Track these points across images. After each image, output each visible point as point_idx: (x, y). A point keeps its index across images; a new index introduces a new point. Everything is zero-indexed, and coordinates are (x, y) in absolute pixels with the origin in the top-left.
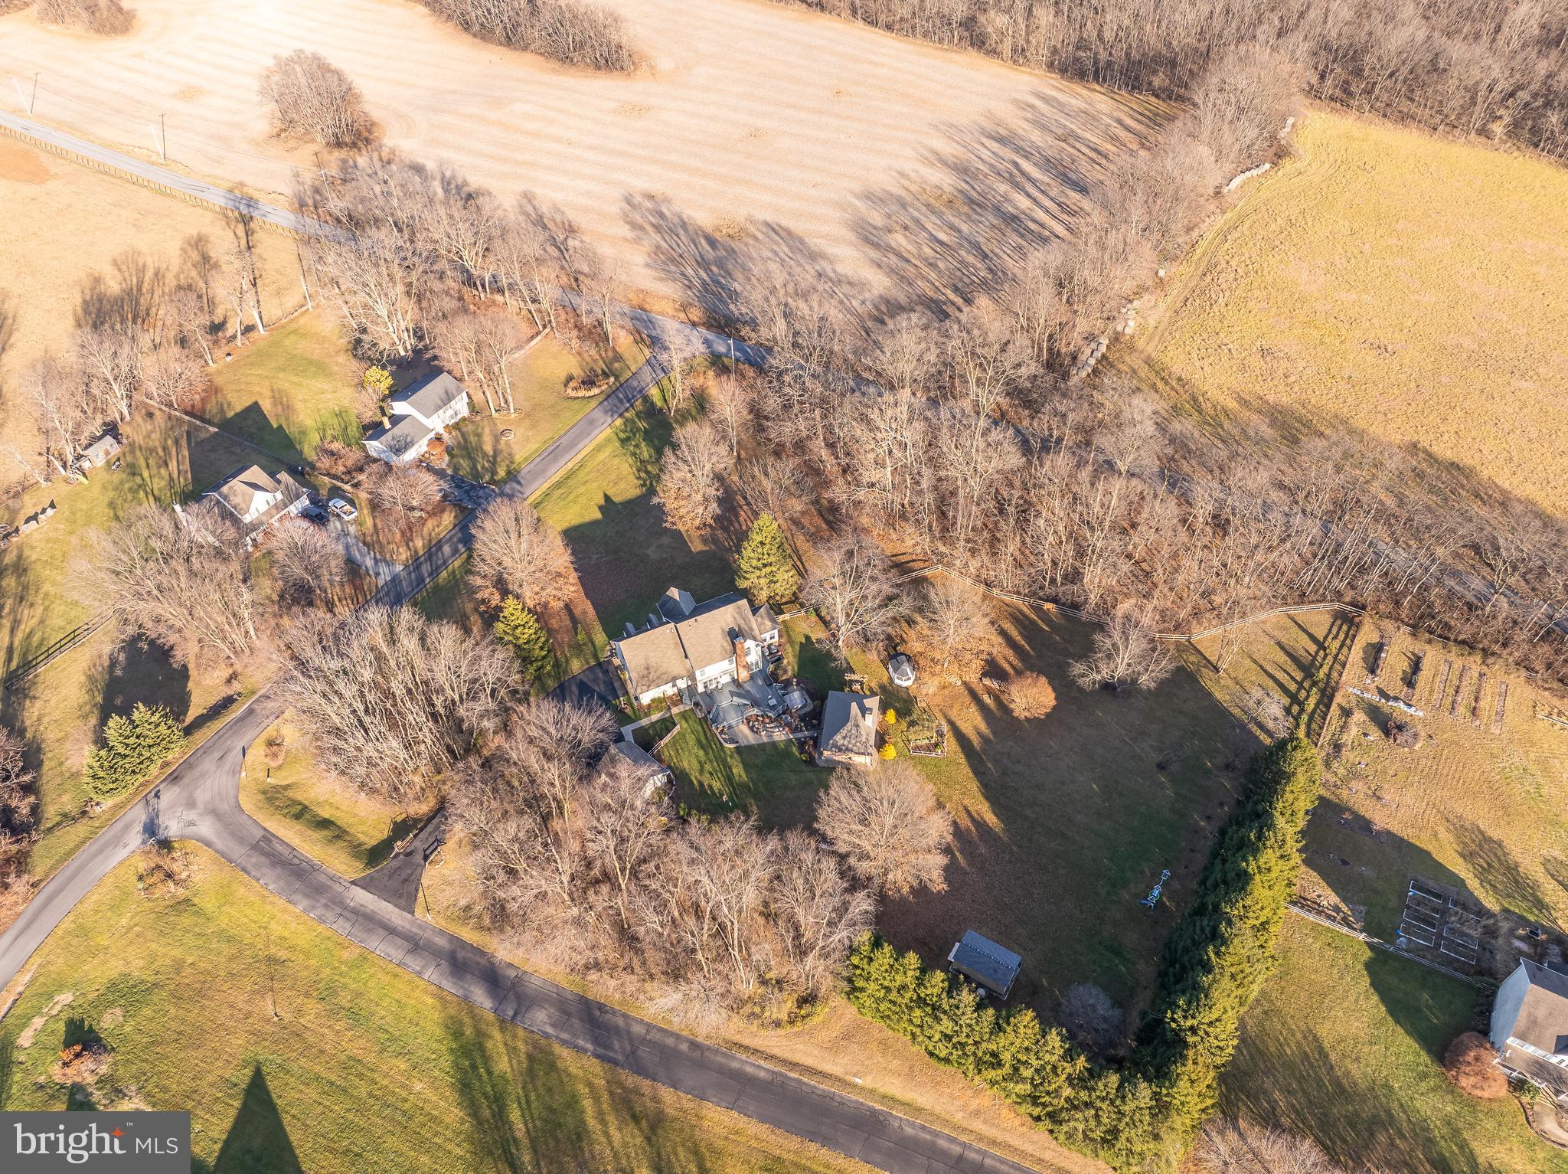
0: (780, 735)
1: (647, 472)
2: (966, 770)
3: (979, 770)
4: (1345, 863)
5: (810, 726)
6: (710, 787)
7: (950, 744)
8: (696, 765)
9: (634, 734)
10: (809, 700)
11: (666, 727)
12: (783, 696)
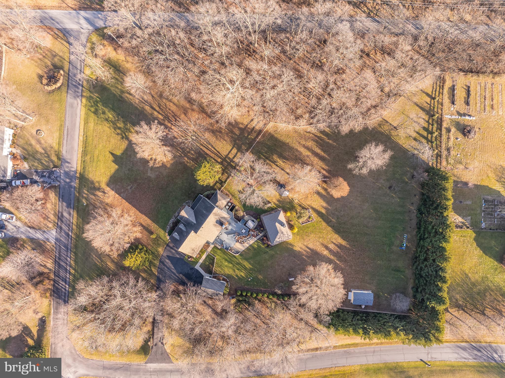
0: (252, 241)
1: (119, 128)
2: (324, 224)
3: (328, 222)
4: (461, 202)
5: (261, 231)
6: (241, 276)
7: (314, 215)
8: (231, 270)
9: (201, 268)
10: (255, 220)
11: (211, 259)
12: (245, 225)
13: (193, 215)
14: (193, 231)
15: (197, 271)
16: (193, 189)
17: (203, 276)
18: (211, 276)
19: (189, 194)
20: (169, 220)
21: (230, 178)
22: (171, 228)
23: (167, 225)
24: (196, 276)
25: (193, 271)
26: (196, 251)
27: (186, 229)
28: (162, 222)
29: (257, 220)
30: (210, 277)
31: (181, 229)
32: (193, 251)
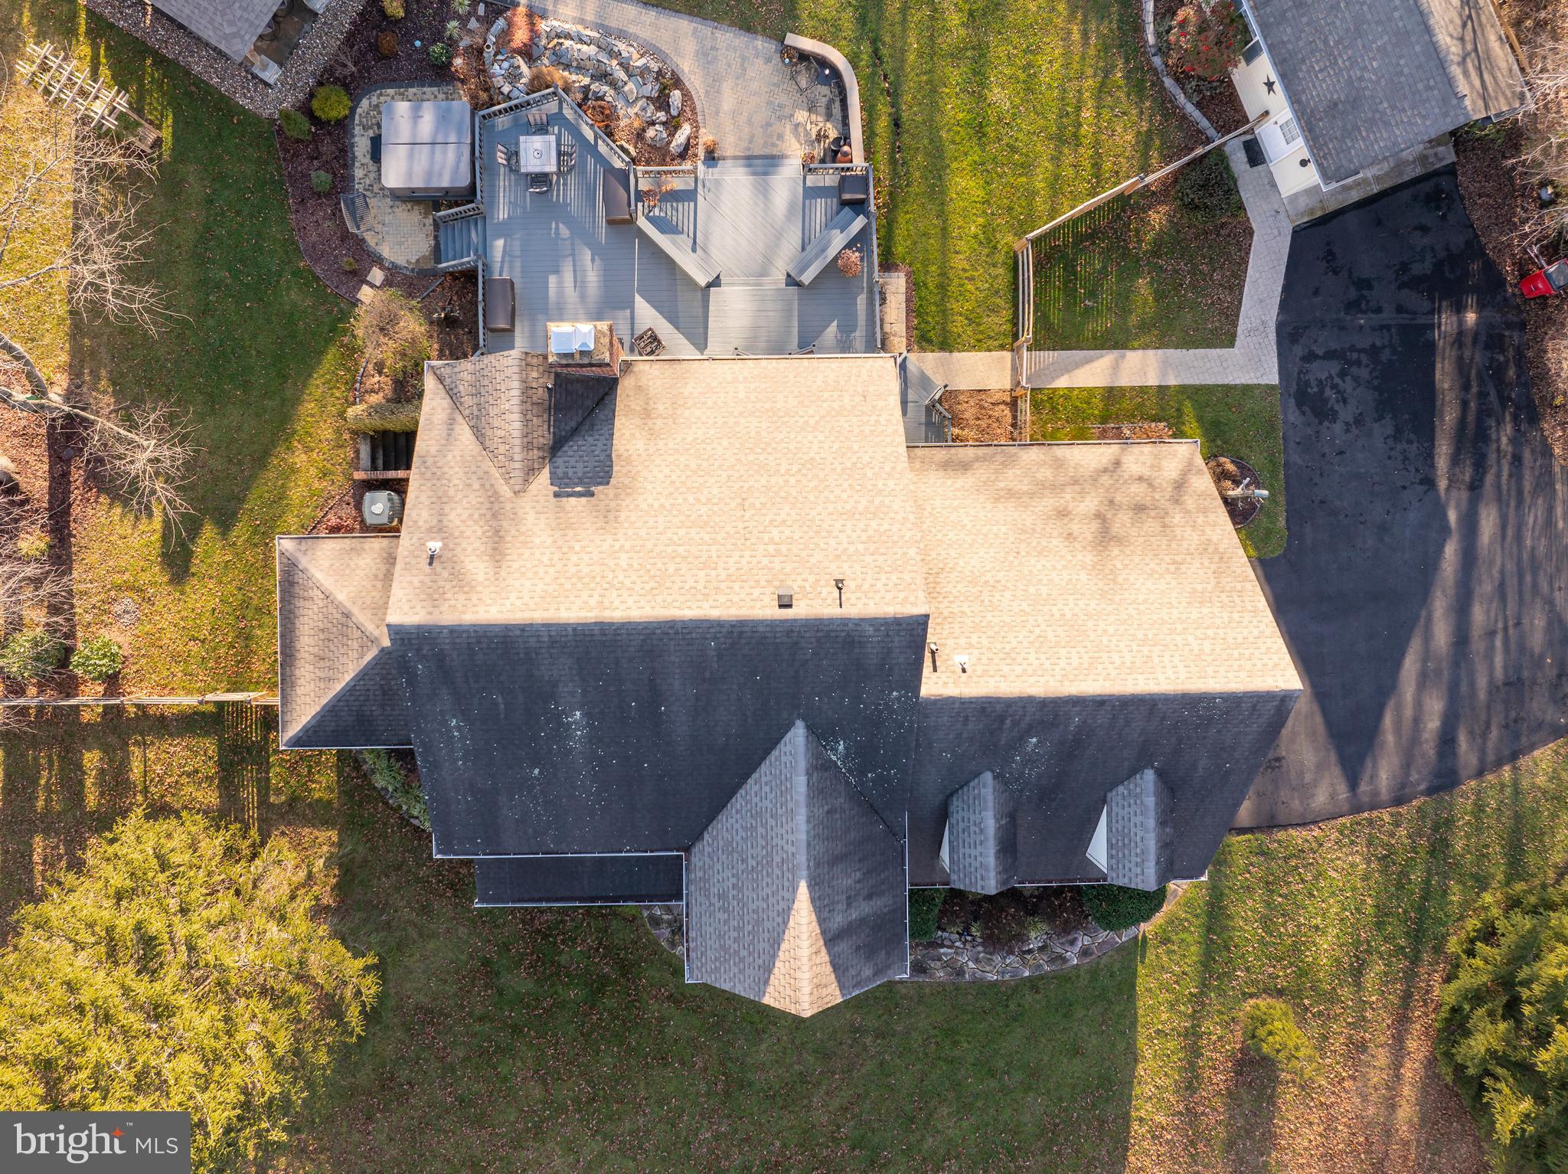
9: (1231, 315)
10: (361, 145)
11: (1069, 291)
12: (469, 194)
13: (729, 825)
14: (933, 685)
15: (1288, 334)
16: (520, 982)
17: (1299, 234)
18: (1238, 160)
19: (598, 987)
20: (999, 995)
21: (137, 696)
22: (1066, 930)
23: (1064, 979)
24: (1353, 306)
25: (1320, 371)
26: (1090, 504)
27: (957, 783)
28: (1076, 1052)
29: (343, 126)
30: (1255, 154)
31: (1008, 847)
32: (1122, 522)
